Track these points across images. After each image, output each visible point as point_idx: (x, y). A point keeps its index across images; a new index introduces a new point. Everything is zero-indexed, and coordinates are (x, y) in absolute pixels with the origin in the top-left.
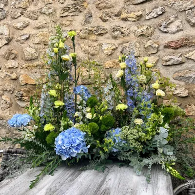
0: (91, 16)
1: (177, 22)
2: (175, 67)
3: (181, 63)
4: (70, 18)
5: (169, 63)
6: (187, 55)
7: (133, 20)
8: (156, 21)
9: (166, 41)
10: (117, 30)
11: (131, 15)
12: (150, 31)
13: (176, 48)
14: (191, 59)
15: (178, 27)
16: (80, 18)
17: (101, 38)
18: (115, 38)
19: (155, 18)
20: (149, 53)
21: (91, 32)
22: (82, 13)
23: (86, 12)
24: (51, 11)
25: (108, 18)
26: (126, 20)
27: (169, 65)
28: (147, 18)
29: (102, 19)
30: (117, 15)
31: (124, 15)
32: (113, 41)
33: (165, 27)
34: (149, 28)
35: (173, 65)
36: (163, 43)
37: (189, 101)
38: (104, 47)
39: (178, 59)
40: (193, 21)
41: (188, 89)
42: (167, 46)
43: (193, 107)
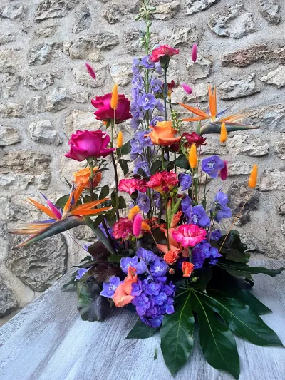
0: (87, 16)
1: (244, 18)
2: (242, 101)
3: (255, 93)
4: (50, 23)
5: (231, 95)
6: (265, 78)
7: (164, 17)
8: (206, 17)
9: (226, 53)
10: (135, 38)
11: (160, 9)
12: (194, 36)
13: (243, 66)
14: (271, 84)
15: (246, 25)
16: (70, 20)
17: (107, 56)
18: (133, 52)
19: (204, 10)
20: (195, 77)
21: (88, 45)
22: (72, 12)
23: (78, 8)
24: (18, 12)
25: (118, 17)
26: (151, 19)
27: (232, 99)
28: (189, 11)
29: (108, 20)
30: (135, 11)
32: (129, 59)
33: (223, 27)
34: (193, 30)
35: (239, 97)
36: (219, 57)
37: (271, 162)
38: (114, 72)
39: (247, 85)
40: (273, 13)
41: (268, 141)
42: (228, 63)
43: (278, 174)
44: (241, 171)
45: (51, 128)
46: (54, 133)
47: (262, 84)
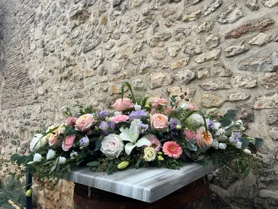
0: (158, 26)
1: (237, 10)
2: (238, 56)
3: (245, 51)
4: (142, 32)
5: (232, 54)
6: (250, 42)
7: (193, 19)
8: (214, 15)
9: (227, 32)
10: (179, 32)
11: (191, 15)
12: (209, 26)
13: (237, 37)
14: (255, 45)
15: (237, 14)
16: (150, 29)
17: (166, 43)
18: (178, 40)
19: (213, 11)
20: (210, 47)
21: (158, 40)
22: (151, 25)
23: (154, 23)
24: (128, 30)
25: (171, 23)
26: (187, 22)
27: (232, 56)
28: (206, 13)
29: (167, 26)
30: (179, 19)
31: (185, 17)
32: (177, 43)
33: (224, 18)
34: (208, 23)
35: (236, 55)
36: (223, 34)
37: (260, 91)
38: (170, 51)
39: (240, 47)
40: (253, 4)
41: (256, 78)
42: (228, 37)
43: (264, 98)
44: (240, 98)
45: (141, 82)
46: (142, 84)
47: (249, 46)
